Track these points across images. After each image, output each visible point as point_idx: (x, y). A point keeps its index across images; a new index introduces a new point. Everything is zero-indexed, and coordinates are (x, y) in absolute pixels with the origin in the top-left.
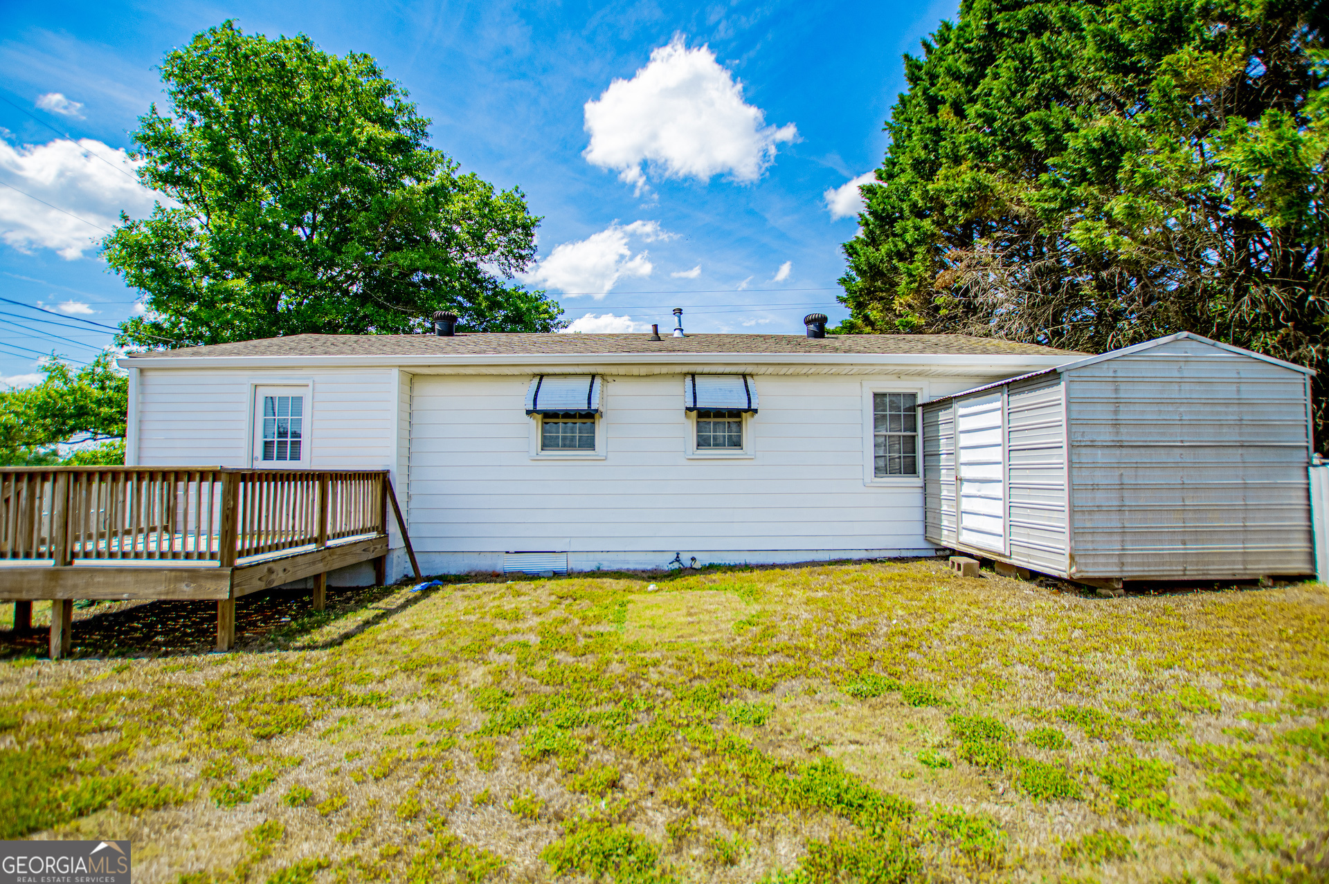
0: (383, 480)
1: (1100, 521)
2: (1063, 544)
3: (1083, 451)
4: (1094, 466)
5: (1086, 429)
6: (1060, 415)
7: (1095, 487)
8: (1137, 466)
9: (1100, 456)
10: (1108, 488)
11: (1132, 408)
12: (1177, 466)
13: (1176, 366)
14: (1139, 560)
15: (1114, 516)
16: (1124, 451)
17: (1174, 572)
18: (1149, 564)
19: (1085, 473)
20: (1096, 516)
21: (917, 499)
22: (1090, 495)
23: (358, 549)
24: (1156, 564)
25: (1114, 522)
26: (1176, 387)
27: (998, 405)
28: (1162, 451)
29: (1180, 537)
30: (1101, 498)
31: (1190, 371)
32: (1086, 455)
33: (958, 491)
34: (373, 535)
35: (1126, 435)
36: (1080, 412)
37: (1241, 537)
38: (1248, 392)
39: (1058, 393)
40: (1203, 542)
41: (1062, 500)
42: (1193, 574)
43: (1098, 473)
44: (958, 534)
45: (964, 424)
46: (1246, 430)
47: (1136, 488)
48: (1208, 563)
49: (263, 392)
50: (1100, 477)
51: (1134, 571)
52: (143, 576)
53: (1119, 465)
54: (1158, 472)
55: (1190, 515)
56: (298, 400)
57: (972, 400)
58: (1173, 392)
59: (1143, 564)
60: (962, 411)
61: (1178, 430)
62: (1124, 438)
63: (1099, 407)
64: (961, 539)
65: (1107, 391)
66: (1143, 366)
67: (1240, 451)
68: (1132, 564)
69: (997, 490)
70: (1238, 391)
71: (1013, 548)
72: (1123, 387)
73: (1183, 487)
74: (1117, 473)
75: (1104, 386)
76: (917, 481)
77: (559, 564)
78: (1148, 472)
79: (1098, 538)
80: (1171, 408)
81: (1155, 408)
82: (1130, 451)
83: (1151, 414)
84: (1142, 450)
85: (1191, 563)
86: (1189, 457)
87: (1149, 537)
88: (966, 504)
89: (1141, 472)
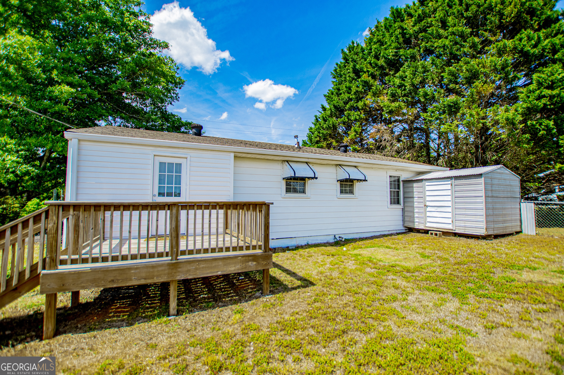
2: (484, 225)
4: (489, 202)
6: (482, 187)
7: (489, 209)
8: (495, 202)
9: (489, 199)
11: (494, 186)
12: (501, 202)
13: (500, 174)
15: (492, 217)
16: (493, 198)
17: (502, 232)
18: (498, 230)
19: (491, 204)
20: (489, 217)
21: (400, 213)
22: (492, 211)
27: (449, 182)
28: (499, 198)
29: (502, 222)
33: (425, 210)
35: (493, 194)
36: (486, 187)
37: (511, 222)
39: (482, 180)
41: (483, 212)
44: (425, 224)
45: (428, 188)
46: (511, 193)
47: (495, 208)
48: (507, 229)
49: (158, 160)
52: (228, 261)
56: (179, 165)
57: (434, 180)
58: (500, 181)
60: (427, 184)
61: (501, 192)
64: (427, 225)
65: (490, 181)
66: (496, 174)
67: (511, 198)
68: (495, 230)
69: (449, 209)
70: (510, 182)
71: (457, 228)
75: (489, 179)
76: (401, 206)
79: (490, 223)
81: (498, 186)
83: (497, 188)
84: (496, 198)
85: (504, 229)
86: (503, 200)
87: (498, 222)
88: (428, 214)
89: (496, 204)
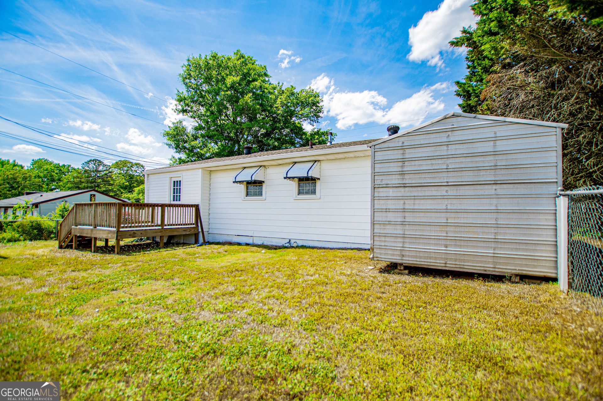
0: (197, 207)
1: (390, 230)
3: (381, 190)
4: (387, 198)
5: (384, 177)
7: (387, 210)
8: (415, 198)
9: (391, 192)
10: (396, 211)
11: (413, 163)
12: (443, 198)
13: (446, 135)
14: (414, 254)
15: (399, 227)
16: (407, 189)
17: (439, 264)
18: (420, 257)
19: (382, 202)
20: (388, 227)
22: (384, 214)
23: (180, 230)
24: (425, 258)
25: (399, 230)
26: (445, 148)
28: (433, 188)
29: (444, 242)
30: (391, 217)
31: (457, 136)
32: (382, 192)
34: (194, 226)
35: (408, 180)
36: (381, 168)
37: (493, 245)
38: (501, 146)
40: (460, 246)
42: (451, 266)
43: (390, 202)
46: (499, 172)
47: (413, 211)
48: (464, 261)
49: (173, 179)
50: (391, 205)
51: (410, 260)
53: (403, 198)
54: (429, 201)
55: (452, 229)
56: (180, 182)
58: (443, 151)
59: (416, 257)
61: (445, 174)
62: (407, 182)
63: (392, 165)
65: (398, 155)
66: (422, 137)
67: (494, 187)
68: (409, 256)
70: (495, 146)
72: (407, 151)
73: (447, 211)
74: (402, 202)
75: (396, 152)
77: (250, 241)
78: (422, 202)
79: (388, 239)
80: (440, 161)
81: (429, 162)
82: (411, 189)
83: (425, 166)
84: (419, 189)
85: (451, 259)
86: (452, 191)
87: (421, 241)
89: (417, 202)
